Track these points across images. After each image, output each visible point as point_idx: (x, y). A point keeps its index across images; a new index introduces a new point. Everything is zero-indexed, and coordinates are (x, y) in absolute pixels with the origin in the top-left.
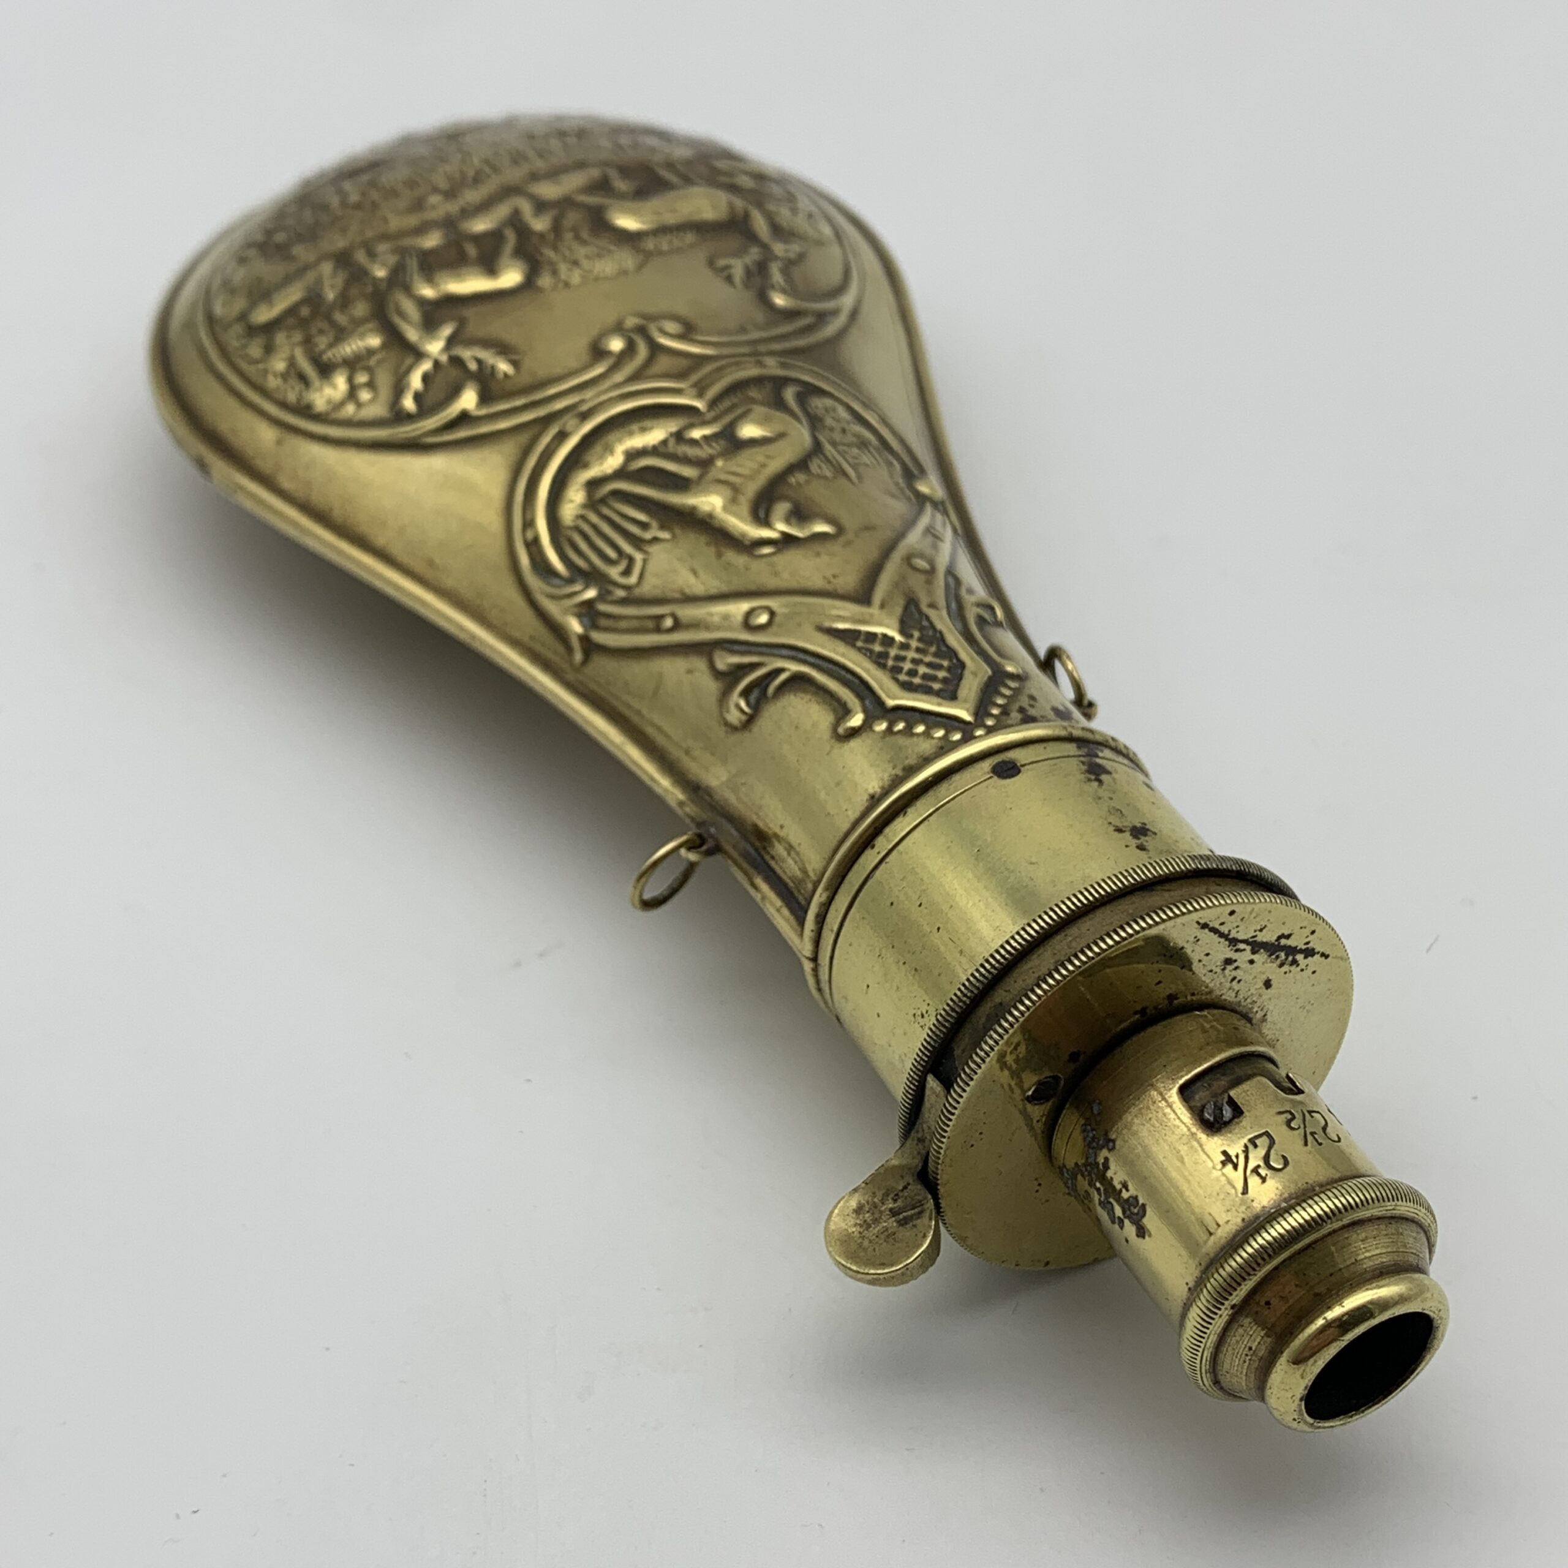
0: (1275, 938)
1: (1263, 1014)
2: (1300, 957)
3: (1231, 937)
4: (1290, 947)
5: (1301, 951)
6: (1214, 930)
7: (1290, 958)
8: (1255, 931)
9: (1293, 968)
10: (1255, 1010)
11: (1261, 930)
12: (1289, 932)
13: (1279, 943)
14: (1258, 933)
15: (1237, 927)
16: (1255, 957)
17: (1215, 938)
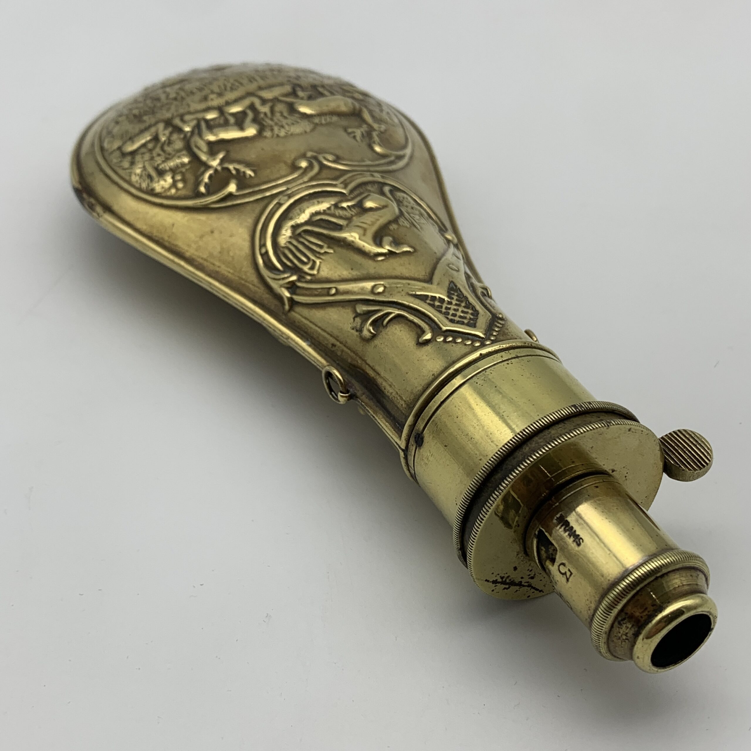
0: (511, 588)
1: (519, 556)
2: (500, 580)
3: (530, 588)
4: (504, 584)
5: (499, 583)
6: (537, 590)
7: (504, 580)
8: (519, 590)
9: (503, 575)
10: (522, 557)
11: (517, 591)
12: (504, 590)
13: (509, 586)
14: (518, 590)
15: (527, 592)
16: (520, 580)
17: (537, 587)
